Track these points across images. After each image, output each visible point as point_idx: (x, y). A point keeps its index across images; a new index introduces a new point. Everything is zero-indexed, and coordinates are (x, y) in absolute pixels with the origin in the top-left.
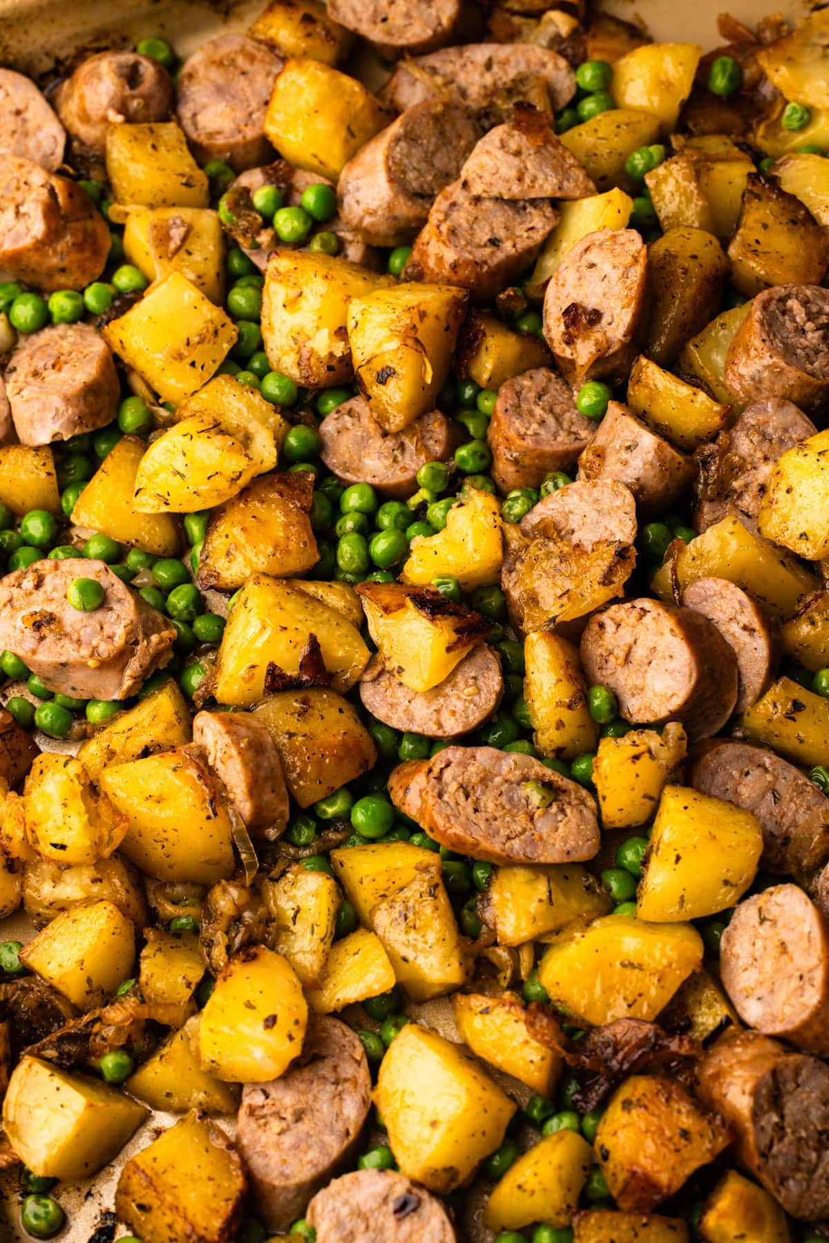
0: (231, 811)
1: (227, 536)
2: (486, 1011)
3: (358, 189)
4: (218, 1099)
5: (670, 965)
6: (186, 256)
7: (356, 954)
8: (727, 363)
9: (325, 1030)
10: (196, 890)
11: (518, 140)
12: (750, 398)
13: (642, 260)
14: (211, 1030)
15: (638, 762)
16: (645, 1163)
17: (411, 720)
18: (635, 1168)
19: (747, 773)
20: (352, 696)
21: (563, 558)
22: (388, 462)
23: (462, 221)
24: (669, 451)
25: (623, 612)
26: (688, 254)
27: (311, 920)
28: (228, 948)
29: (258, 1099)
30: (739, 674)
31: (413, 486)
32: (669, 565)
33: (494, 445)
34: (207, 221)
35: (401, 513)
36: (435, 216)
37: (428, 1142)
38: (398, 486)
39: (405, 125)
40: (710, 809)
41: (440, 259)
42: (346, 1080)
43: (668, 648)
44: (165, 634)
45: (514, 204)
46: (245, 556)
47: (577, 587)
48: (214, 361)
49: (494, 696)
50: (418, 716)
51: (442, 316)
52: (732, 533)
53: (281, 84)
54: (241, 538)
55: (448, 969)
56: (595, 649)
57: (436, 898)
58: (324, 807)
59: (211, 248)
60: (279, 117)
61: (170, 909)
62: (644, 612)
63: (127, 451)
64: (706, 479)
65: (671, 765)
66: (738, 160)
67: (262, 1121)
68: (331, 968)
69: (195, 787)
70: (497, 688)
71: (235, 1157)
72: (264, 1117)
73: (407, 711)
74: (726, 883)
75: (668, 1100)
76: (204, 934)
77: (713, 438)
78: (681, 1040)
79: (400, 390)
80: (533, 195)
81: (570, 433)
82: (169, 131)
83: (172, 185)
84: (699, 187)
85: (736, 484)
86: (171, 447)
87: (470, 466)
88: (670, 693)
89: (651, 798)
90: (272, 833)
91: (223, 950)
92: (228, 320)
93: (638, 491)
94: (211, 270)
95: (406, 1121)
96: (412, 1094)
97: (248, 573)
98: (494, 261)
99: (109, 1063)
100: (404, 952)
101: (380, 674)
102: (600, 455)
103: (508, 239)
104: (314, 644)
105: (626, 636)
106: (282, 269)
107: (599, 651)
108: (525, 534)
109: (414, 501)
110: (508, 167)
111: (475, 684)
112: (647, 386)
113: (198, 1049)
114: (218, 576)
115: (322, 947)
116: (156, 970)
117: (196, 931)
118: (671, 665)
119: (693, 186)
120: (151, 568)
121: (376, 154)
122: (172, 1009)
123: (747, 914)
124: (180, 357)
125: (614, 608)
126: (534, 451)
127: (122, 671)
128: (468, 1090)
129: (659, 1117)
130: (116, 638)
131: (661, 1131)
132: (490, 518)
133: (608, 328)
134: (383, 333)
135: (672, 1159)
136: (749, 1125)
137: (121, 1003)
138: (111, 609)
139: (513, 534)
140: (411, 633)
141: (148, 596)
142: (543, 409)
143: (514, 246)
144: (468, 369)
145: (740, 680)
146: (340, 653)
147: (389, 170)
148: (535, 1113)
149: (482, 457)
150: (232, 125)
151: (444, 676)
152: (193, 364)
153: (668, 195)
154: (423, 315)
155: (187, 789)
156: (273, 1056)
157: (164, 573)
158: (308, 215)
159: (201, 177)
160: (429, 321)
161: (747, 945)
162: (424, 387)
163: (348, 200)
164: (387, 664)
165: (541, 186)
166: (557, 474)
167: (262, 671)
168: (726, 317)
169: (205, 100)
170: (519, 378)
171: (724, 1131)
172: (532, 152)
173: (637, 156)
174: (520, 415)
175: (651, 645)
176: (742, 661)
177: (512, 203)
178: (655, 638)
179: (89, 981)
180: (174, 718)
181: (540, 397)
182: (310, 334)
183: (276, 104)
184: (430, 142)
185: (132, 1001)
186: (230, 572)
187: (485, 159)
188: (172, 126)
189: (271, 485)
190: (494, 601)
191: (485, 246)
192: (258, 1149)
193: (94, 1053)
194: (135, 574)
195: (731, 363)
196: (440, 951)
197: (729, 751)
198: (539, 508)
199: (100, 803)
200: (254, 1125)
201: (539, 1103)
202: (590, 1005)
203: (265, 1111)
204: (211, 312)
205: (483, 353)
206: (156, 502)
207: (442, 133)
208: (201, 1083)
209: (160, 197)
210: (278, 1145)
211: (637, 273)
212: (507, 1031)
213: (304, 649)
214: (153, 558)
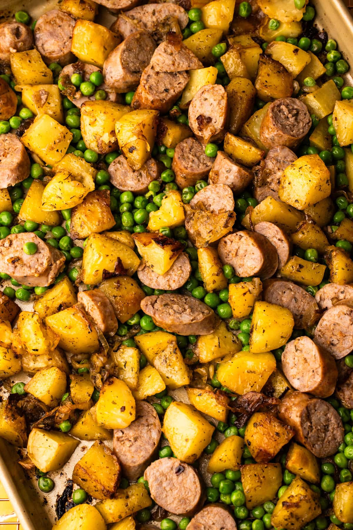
0: (96, 328)
1: (80, 218)
2: (200, 395)
3: (111, 72)
4: (105, 435)
5: (265, 370)
6: (48, 105)
7: (149, 377)
8: (260, 133)
9: (141, 406)
10: (86, 356)
11: (171, 48)
12: (271, 146)
13: (225, 98)
14: (101, 413)
15: (246, 296)
16: (264, 446)
17: (159, 285)
18: (261, 448)
19: (285, 292)
20: (135, 277)
21: (208, 218)
22: (136, 181)
23: (153, 83)
24: (243, 172)
25: (233, 238)
26: (241, 91)
27: (131, 366)
28: (102, 379)
29: (120, 434)
30: (278, 256)
31: (147, 190)
32: (248, 216)
33: (175, 171)
34: (54, 89)
35: (144, 201)
36: (143, 82)
37: (185, 447)
38: (141, 190)
39: (126, 45)
40: (273, 310)
41: (147, 99)
42: (151, 424)
43: (252, 250)
44: (62, 259)
45: (173, 74)
46: (88, 227)
47: (215, 228)
48: (65, 148)
49: (189, 273)
50: (161, 284)
51: (151, 124)
52: (270, 203)
53: (76, 32)
54: (85, 219)
55: (184, 380)
56: (224, 250)
57: (176, 354)
58: (130, 321)
59: (57, 100)
60: (77, 45)
61: (78, 366)
62: (241, 237)
63: (36, 186)
64: (257, 179)
65: (257, 295)
66: (255, 47)
67: (122, 442)
68: (141, 382)
69: (82, 321)
70: (189, 270)
71: (115, 458)
72: (123, 441)
73: (157, 281)
74: (282, 337)
75: (270, 422)
76: (91, 374)
77: (258, 163)
78: (273, 399)
79: (138, 155)
80: (179, 70)
81: (204, 164)
82: (34, 53)
83: (39, 77)
84: (242, 61)
85: (269, 180)
86: (55, 187)
87: (167, 180)
88: (254, 267)
89: (251, 307)
90: (112, 334)
91: (101, 381)
92: (68, 131)
93: (233, 188)
94: (58, 109)
95: (176, 439)
96: (177, 429)
97: (90, 233)
98: (168, 98)
99: (63, 426)
100: (167, 375)
101: (145, 267)
102: (217, 174)
103: (171, 88)
104: (119, 260)
105: (235, 246)
106: (87, 111)
107: (225, 251)
108: (192, 208)
109: (148, 195)
110: (168, 60)
111: (181, 270)
112: (231, 145)
113: (96, 418)
114: (78, 235)
115: (136, 375)
116: (76, 391)
117: (88, 372)
118: (254, 257)
119: (239, 60)
120: (51, 231)
121: (116, 57)
122: (84, 404)
123: (290, 347)
124: (52, 149)
125: (230, 236)
126: (191, 173)
127: (48, 276)
128: (198, 427)
129: (267, 429)
130: (44, 264)
131: (269, 433)
132: (179, 204)
133: (215, 124)
134: (130, 134)
135: (274, 443)
136: (300, 428)
137: (65, 405)
138: (40, 253)
139: (188, 208)
140: (155, 252)
141: (51, 243)
142: (193, 155)
143: (174, 91)
144: (162, 141)
145: (279, 258)
146: (129, 262)
147: (122, 64)
148: (221, 428)
149: (172, 176)
150: (58, 48)
151: (169, 267)
152: (57, 151)
153: (230, 65)
154: (144, 125)
155: (79, 322)
156: (125, 421)
157: (56, 233)
158: (93, 84)
159: (49, 72)
160: (147, 127)
161: (292, 359)
162: (147, 152)
163: (108, 77)
164: (147, 264)
165: (182, 66)
166: (201, 181)
167: (101, 272)
168: (258, 113)
169: (46, 39)
170: (182, 143)
171: (291, 431)
172: (177, 53)
173: (216, 48)
174: (184, 159)
175: (245, 249)
176: (279, 252)
177: (171, 73)
178: (246, 247)
179: (52, 397)
180: (69, 293)
181: (190, 150)
182: (101, 135)
183: (75, 39)
184: (136, 50)
185: (69, 403)
186: (83, 233)
187: (159, 57)
188: (35, 50)
189: (94, 196)
190: (182, 233)
191: (163, 92)
192: (122, 453)
193: (57, 423)
194: (45, 234)
195: (262, 133)
196: (180, 373)
197: (277, 284)
198: (196, 196)
199: (48, 330)
200: (119, 444)
201: (222, 425)
202: (237, 388)
203: (123, 439)
204: (62, 129)
205: (167, 136)
206: (51, 207)
207: (140, 46)
208: (98, 430)
209: (34, 81)
210: (129, 451)
211: (224, 103)
212: (209, 401)
213: (116, 263)
214: (51, 227)
